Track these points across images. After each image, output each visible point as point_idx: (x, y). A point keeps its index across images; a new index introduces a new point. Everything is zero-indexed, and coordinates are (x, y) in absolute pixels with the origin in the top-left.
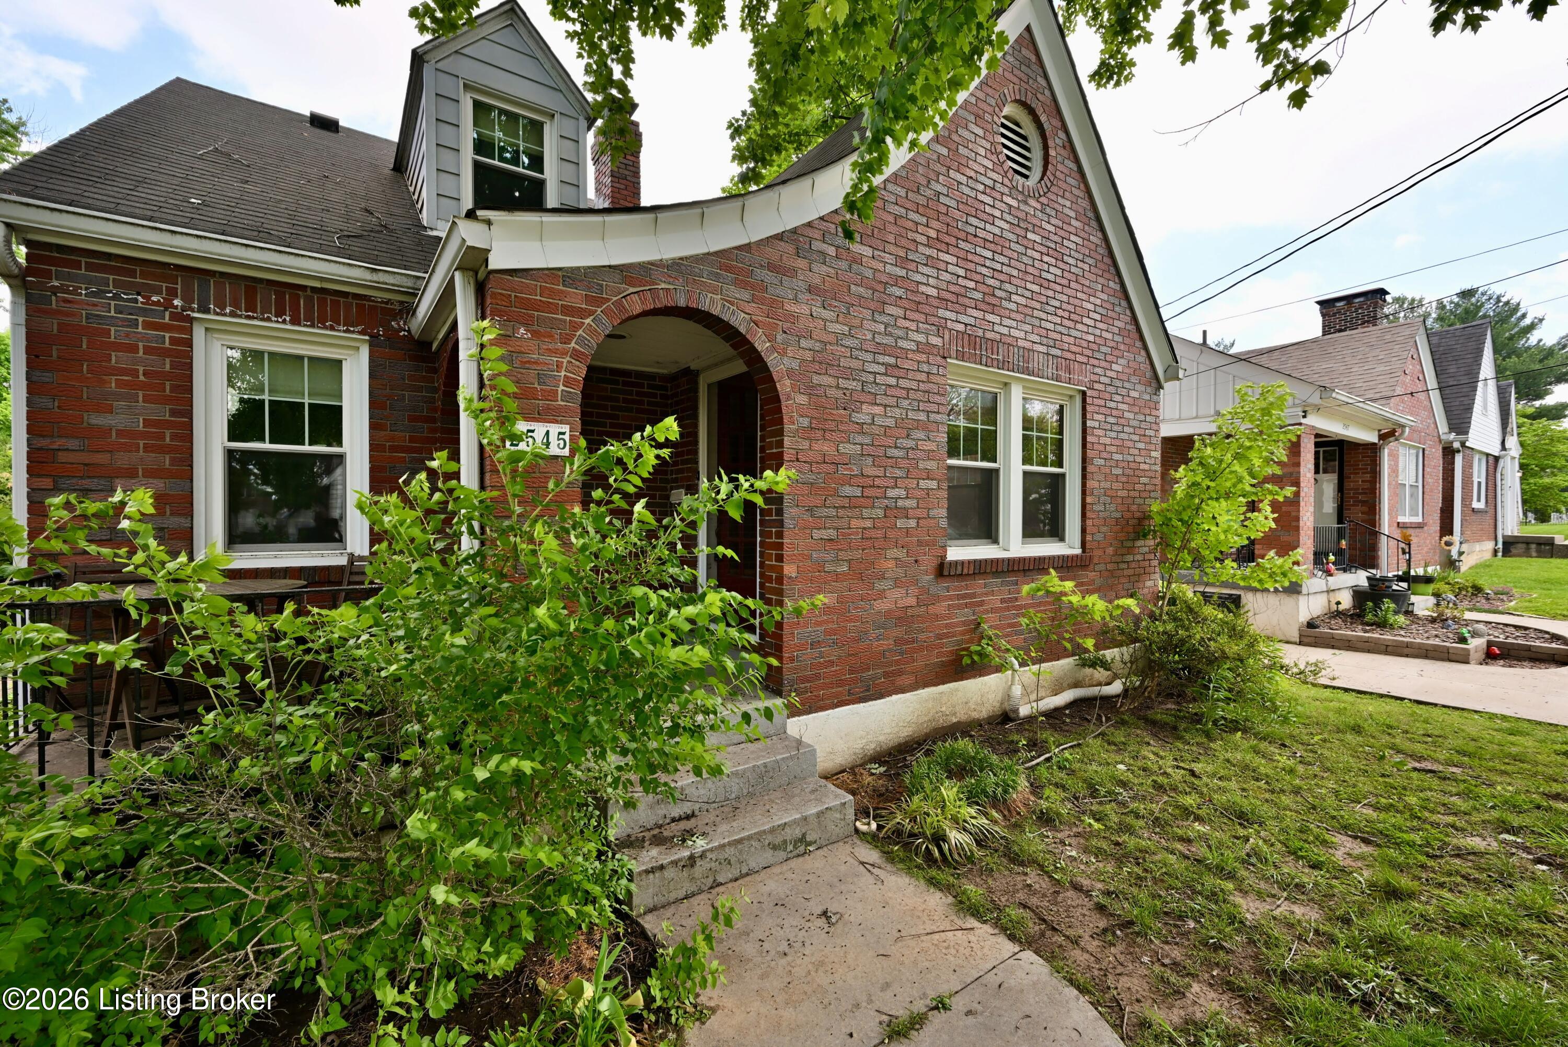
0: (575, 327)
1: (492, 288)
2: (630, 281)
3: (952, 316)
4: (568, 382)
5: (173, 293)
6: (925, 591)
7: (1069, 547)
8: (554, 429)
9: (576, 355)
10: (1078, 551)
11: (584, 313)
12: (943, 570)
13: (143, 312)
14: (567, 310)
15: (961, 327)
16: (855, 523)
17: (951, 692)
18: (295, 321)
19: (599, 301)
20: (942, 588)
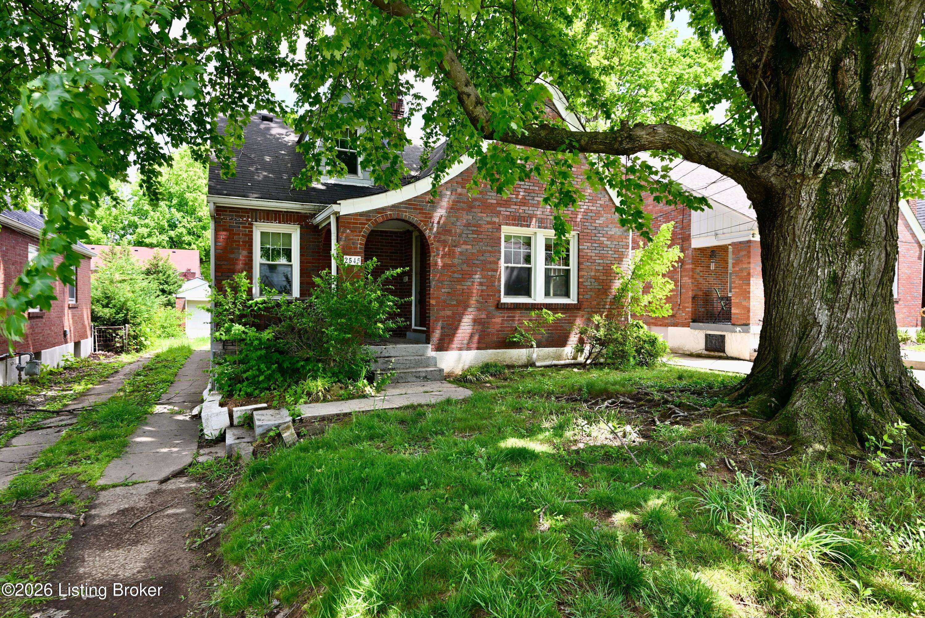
0: (363, 228)
1: (340, 220)
2: (379, 213)
3: (504, 209)
4: (361, 244)
5: (248, 217)
6: (489, 313)
7: (572, 300)
8: (357, 258)
9: (363, 236)
10: (576, 302)
11: (365, 224)
12: (500, 306)
13: (241, 223)
14: (361, 224)
15: (508, 213)
16: (458, 287)
17: (503, 353)
18: (280, 223)
19: (370, 220)
20: (498, 313)
